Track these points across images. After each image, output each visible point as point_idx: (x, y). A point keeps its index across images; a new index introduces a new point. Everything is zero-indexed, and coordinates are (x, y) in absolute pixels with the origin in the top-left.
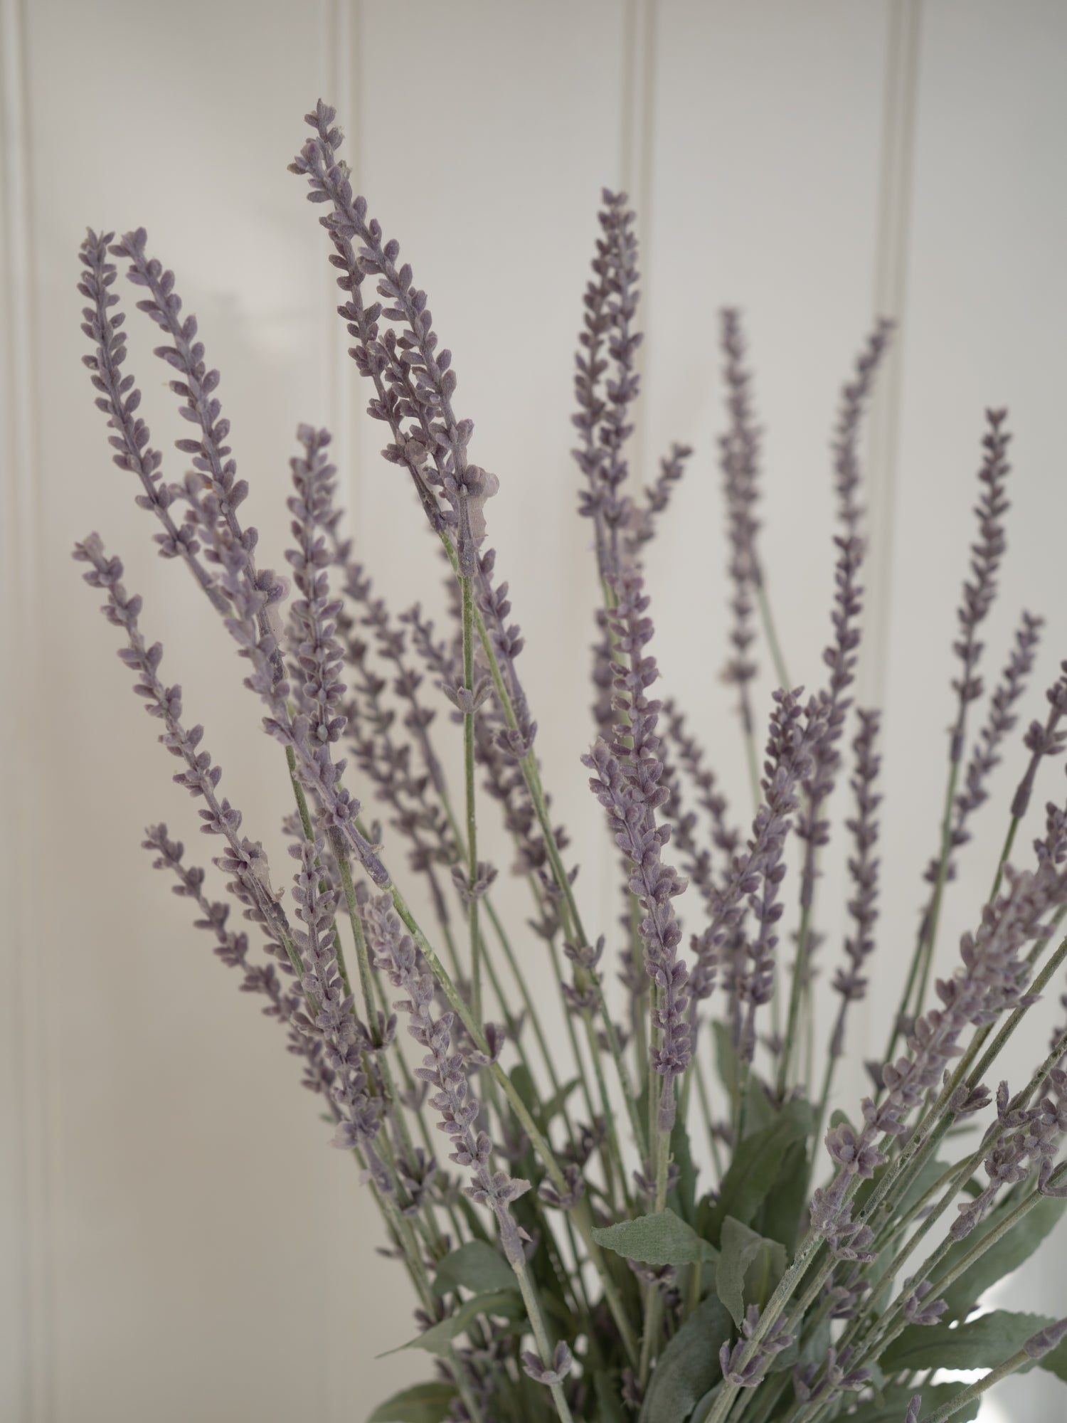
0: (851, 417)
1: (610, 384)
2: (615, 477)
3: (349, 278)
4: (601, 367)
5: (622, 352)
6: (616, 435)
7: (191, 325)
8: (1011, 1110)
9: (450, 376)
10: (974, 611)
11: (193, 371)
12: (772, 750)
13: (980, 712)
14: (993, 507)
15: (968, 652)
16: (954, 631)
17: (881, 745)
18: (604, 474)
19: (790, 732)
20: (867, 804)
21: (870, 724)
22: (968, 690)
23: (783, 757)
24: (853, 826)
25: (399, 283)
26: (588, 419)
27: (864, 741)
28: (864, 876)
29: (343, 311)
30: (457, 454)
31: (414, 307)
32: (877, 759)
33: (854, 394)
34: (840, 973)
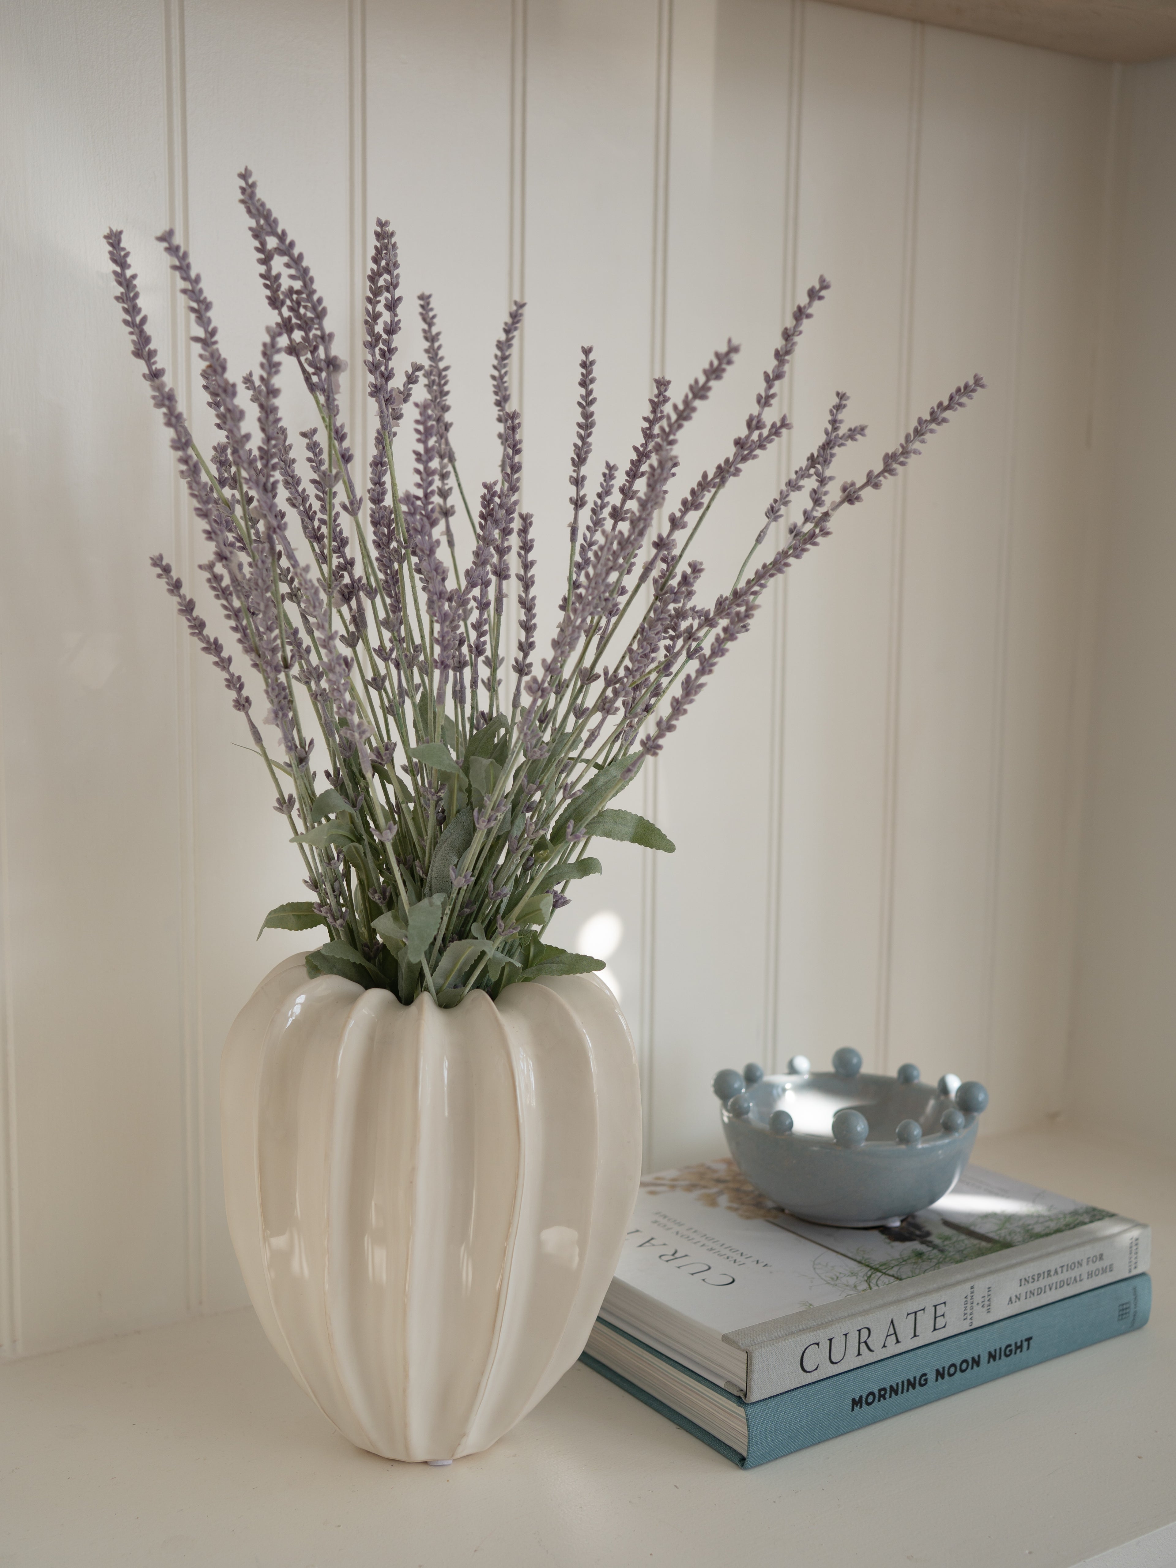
0: (503, 359)
1: (385, 323)
2: (388, 376)
3: (265, 259)
4: (379, 315)
5: (392, 306)
6: (388, 353)
7: (198, 280)
8: (611, 680)
9: (324, 310)
10: (580, 458)
11: (198, 301)
12: (482, 516)
13: (585, 515)
14: (587, 401)
15: (578, 482)
16: (569, 470)
17: (532, 534)
18: (382, 375)
19: (492, 506)
20: (527, 566)
21: (527, 521)
22: (578, 503)
23: (489, 518)
24: (520, 578)
25: (296, 262)
26: (373, 344)
27: (524, 531)
28: (527, 605)
29: (262, 276)
30: (327, 350)
31: (304, 275)
32: (532, 540)
33: (503, 346)
34: (516, 661)
